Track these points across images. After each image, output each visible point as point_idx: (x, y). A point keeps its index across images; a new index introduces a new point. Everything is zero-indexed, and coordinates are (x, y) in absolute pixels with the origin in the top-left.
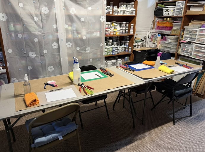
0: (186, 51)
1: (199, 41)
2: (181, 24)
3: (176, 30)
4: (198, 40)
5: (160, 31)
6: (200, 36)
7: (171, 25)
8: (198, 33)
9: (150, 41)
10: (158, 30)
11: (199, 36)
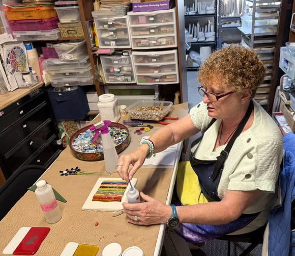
0: (119, 72)
1: (139, 45)
2: (79, 9)
3: (71, 25)
4: (136, 41)
5: (25, 36)
6: (137, 33)
7: (52, 15)
8: (129, 25)
9: (13, 71)
10: (18, 34)
11: (134, 33)
